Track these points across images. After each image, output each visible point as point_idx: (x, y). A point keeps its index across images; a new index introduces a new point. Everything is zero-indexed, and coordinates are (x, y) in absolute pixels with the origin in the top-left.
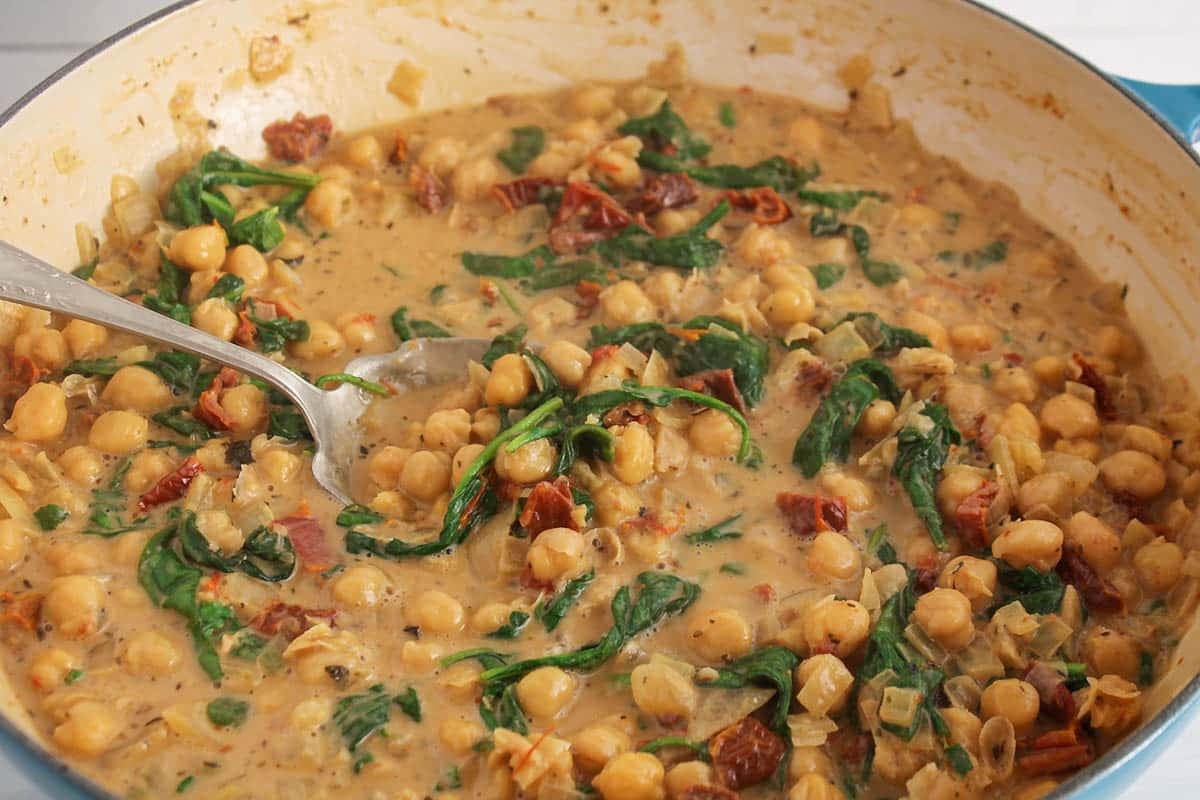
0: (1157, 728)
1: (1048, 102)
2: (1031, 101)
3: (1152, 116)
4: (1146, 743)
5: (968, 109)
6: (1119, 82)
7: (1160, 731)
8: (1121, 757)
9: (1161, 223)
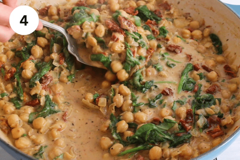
0: (232, 137)
1: (211, 9)
2: (208, 8)
3: (233, 12)
4: (230, 140)
5: (195, 10)
6: (226, 4)
7: (232, 138)
8: (224, 143)
9: (234, 33)
